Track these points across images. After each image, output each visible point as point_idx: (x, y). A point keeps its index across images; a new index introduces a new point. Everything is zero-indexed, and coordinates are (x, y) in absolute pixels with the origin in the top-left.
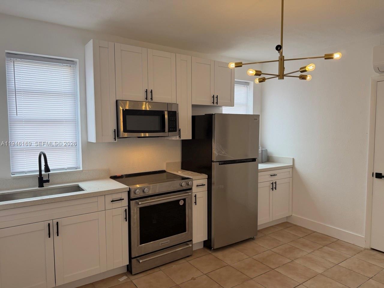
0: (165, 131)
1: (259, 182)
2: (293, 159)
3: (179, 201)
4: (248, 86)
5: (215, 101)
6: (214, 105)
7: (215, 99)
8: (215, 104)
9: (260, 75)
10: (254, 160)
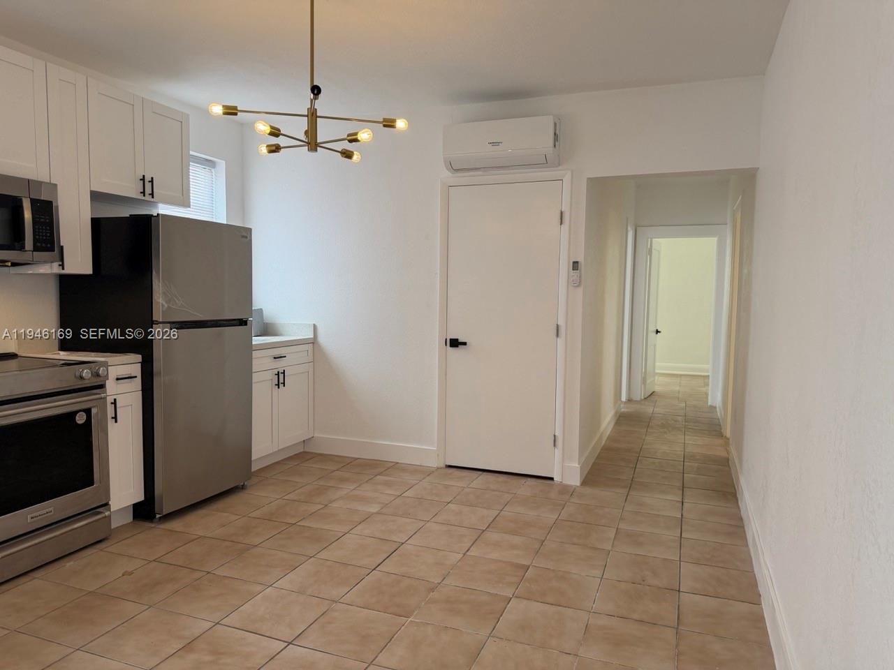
0: (24, 248)
1: (253, 371)
2: (315, 326)
3: (75, 413)
4: (213, 170)
5: (148, 191)
6: (143, 198)
7: (147, 185)
8: (148, 198)
9: (277, 135)
10: (243, 322)
